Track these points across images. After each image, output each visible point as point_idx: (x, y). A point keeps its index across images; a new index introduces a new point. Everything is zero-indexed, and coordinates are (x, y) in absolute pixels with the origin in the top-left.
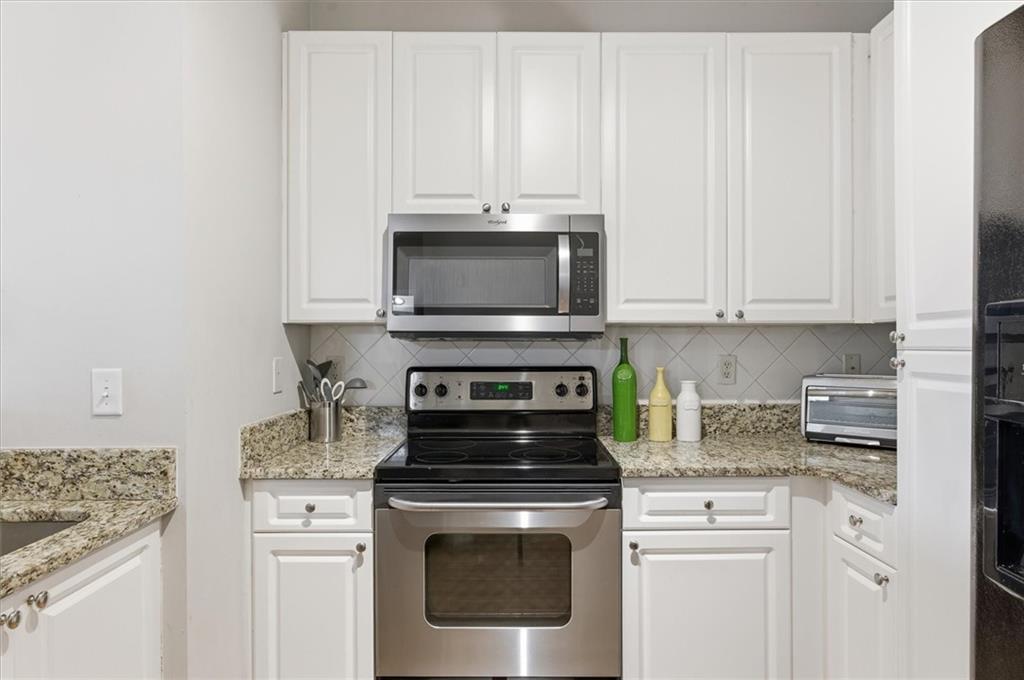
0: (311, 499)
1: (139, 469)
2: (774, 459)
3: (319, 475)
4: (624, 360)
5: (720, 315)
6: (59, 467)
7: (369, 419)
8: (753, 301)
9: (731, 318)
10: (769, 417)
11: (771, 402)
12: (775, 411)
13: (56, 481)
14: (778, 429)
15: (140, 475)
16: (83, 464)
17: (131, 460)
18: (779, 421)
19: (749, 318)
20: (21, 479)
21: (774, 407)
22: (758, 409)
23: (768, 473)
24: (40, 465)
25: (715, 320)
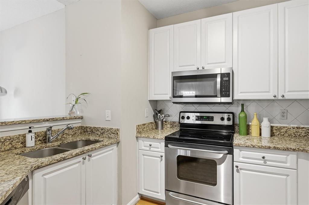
0: (151, 143)
1: (113, 132)
2: (293, 146)
3: (152, 137)
4: (243, 110)
5: (275, 96)
6: (100, 131)
7: (171, 125)
8: (289, 91)
9: (280, 98)
10: (301, 131)
11: (302, 126)
12: (303, 129)
13: (99, 133)
14: (304, 136)
15: (113, 133)
16: (104, 130)
17: (112, 130)
18: (305, 133)
19: (286, 97)
20: (94, 132)
21: (303, 128)
22: (296, 128)
23: (287, 149)
24: (97, 130)
25: (273, 98)
